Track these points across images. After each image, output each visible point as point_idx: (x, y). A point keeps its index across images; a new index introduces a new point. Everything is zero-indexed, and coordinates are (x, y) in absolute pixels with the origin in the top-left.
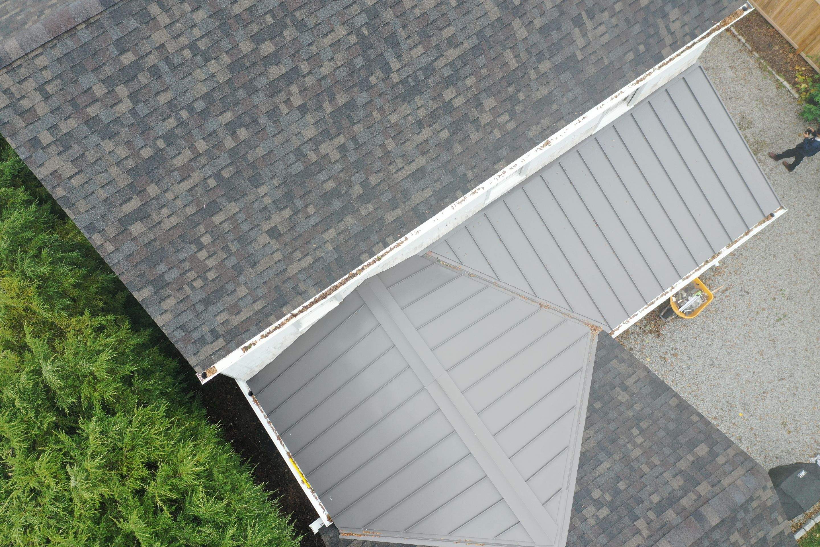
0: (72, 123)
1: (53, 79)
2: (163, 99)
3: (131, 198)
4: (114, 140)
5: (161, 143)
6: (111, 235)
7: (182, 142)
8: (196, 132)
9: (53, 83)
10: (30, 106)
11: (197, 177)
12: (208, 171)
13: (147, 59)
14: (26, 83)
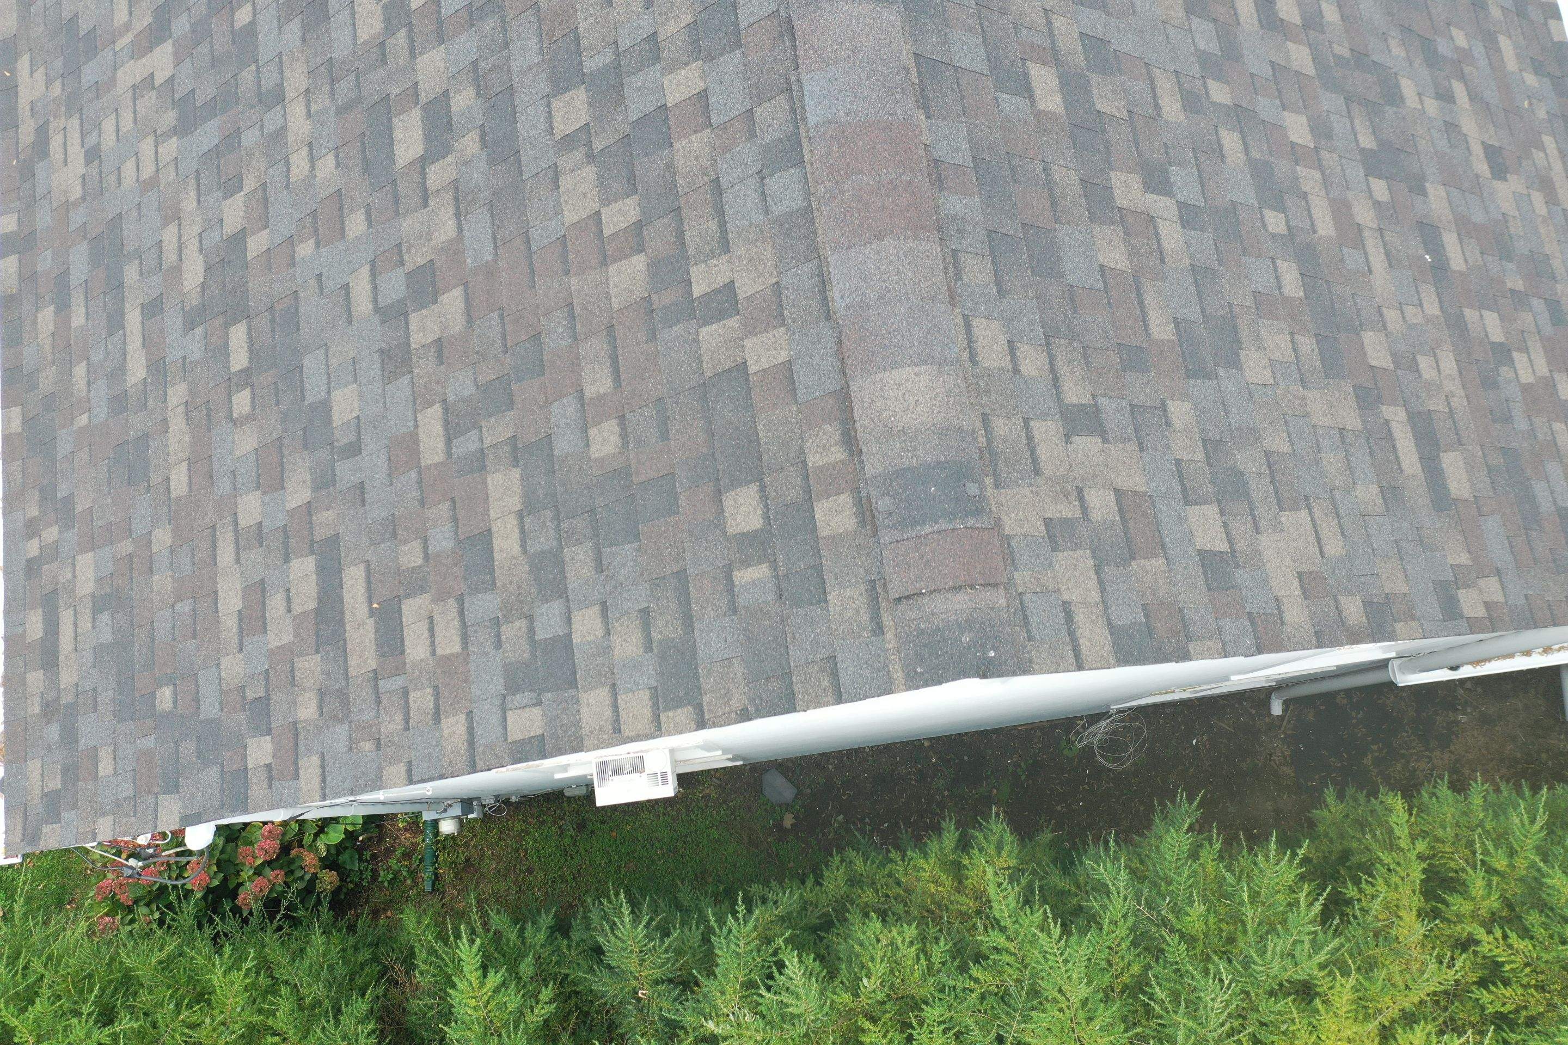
0: (1180, 412)
1: (1052, 359)
2: (1172, 109)
3: (1387, 422)
4: (1244, 335)
5: (1275, 222)
6: (1463, 559)
7: (1282, 167)
8: (1266, 107)
9: (1063, 367)
10: (1111, 497)
11: (1364, 215)
12: (1356, 172)
13: (1061, 44)
14: (1043, 451)
